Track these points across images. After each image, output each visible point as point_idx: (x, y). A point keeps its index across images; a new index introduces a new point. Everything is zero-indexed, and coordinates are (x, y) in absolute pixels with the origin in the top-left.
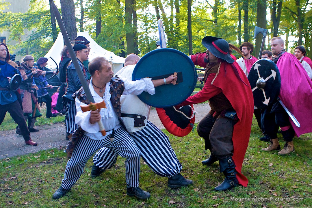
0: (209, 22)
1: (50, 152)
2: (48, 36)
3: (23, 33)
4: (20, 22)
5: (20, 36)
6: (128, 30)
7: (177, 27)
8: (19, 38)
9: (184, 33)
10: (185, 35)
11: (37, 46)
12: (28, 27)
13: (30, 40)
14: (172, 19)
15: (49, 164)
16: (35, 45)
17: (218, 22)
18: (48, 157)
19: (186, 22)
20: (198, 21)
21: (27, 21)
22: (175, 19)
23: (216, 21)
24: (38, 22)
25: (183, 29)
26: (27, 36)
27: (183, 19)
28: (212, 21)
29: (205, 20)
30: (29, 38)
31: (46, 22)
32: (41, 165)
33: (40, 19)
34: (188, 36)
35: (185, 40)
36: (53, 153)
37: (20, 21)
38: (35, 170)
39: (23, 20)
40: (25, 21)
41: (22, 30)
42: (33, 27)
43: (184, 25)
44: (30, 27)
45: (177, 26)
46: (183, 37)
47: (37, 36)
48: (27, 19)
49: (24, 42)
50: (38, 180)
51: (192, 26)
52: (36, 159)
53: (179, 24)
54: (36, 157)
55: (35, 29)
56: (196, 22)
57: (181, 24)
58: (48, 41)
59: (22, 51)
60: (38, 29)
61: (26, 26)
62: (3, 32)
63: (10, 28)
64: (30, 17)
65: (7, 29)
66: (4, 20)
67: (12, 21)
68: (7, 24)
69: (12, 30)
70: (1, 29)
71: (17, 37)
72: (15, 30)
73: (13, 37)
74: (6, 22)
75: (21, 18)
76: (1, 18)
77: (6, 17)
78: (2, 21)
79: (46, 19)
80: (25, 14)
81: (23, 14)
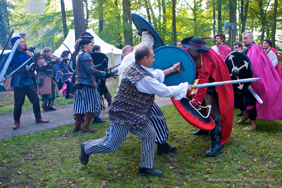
0: (189, 20)
1: (67, 127)
2: (60, 33)
3: (40, 30)
4: (37, 22)
5: (37, 33)
6: (125, 27)
7: (164, 25)
8: (37, 35)
9: (169, 30)
10: (171, 31)
11: (51, 40)
12: (43, 26)
13: (46, 36)
14: (160, 19)
15: (67, 137)
16: (50, 40)
17: (197, 21)
18: (66, 131)
19: (171, 20)
20: (181, 20)
21: (43, 21)
22: (162, 18)
23: (195, 20)
24: (52, 22)
25: (169, 25)
26: (43, 33)
27: (169, 18)
28: (192, 20)
29: (186, 19)
30: (45, 34)
31: (58, 21)
32: (61, 138)
33: (53, 19)
34: (173, 32)
35: (171, 35)
36: (70, 128)
38: (56, 142)
39: (40, 20)
40: (41, 21)
41: (39, 28)
42: (48, 26)
43: (169, 23)
44: (45, 26)
45: (164, 23)
46: (169, 32)
47: (51, 33)
48: (43, 19)
49: (41, 38)
50: (59, 151)
51: (177, 23)
52: (56, 133)
53: (165, 22)
54: (55, 131)
55: (49, 27)
56: (179, 20)
57: (167, 22)
58: (60, 37)
59: (39, 45)
60: (52, 27)
62: (23, 30)
63: (29, 26)
64: (45, 18)
65: (27, 28)
66: (25, 20)
67: (31, 21)
68: (27, 23)
69: (30, 28)
70: (22, 27)
71: (35, 33)
72: (33, 28)
73: (32, 33)
74: (26, 21)
75: (38, 18)
76: (22, 18)
77: (26, 18)
78: (23, 20)
79: (58, 19)
80: (41, 15)
81: (39, 15)
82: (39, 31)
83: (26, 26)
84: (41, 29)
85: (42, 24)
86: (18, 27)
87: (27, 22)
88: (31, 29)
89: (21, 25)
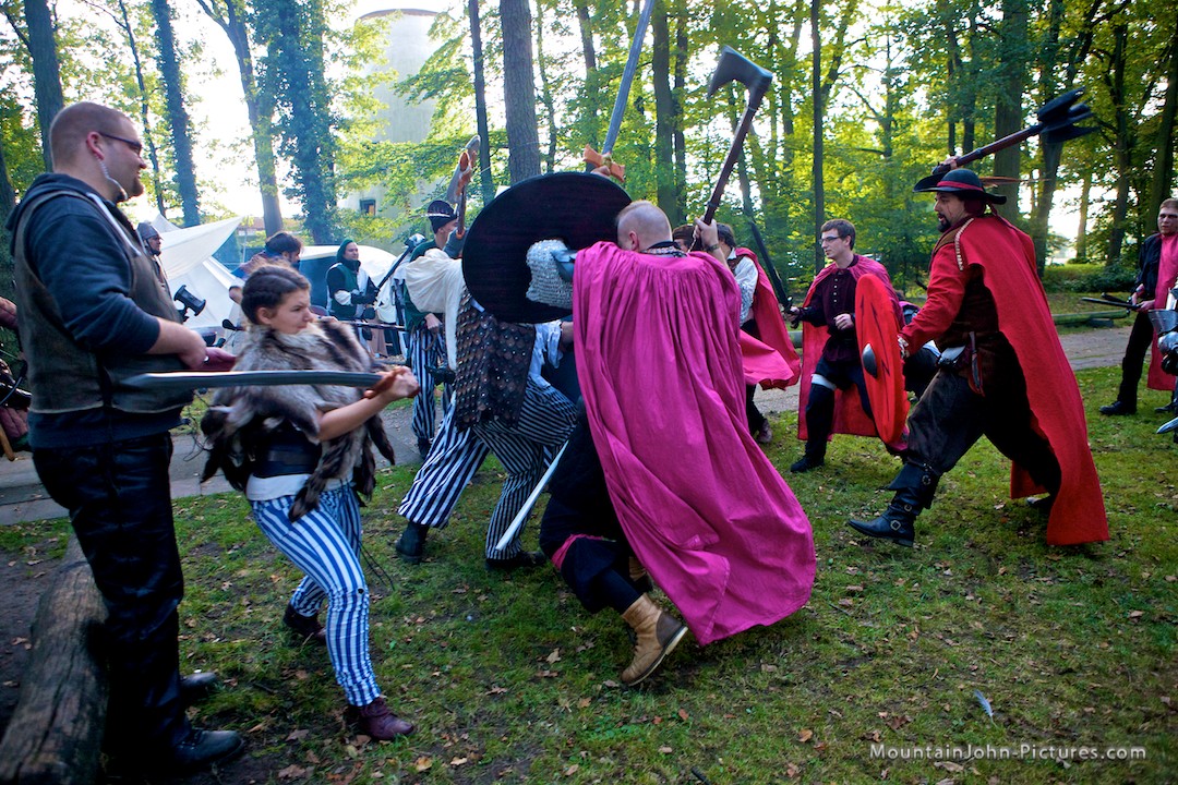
0: (870, 154)
4: (408, 165)
5: (407, 197)
6: (661, 178)
7: (787, 170)
8: (406, 202)
9: (803, 185)
10: (806, 189)
12: (426, 176)
14: (773, 151)
17: (895, 155)
19: (811, 156)
20: (839, 154)
21: (426, 162)
22: (780, 150)
23: (888, 153)
24: (451, 164)
25: (802, 173)
26: (423, 197)
27: (802, 149)
28: (879, 153)
29: (859, 150)
34: (813, 192)
35: (807, 202)
37: (410, 162)
39: (416, 159)
40: (420, 162)
41: (413, 183)
42: (438, 176)
43: (803, 165)
44: (431, 176)
45: (785, 166)
46: (801, 193)
48: (425, 157)
51: (825, 165)
53: (790, 161)
55: (442, 179)
56: (835, 155)
57: (797, 161)
62: (370, 189)
64: (431, 153)
65: (379, 182)
66: (375, 160)
67: (391, 162)
68: (380, 170)
70: (366, 181)
71: (400, 198)
72: (396, 184)
73: (392, 198)
74: (378, 164)
75: (410, 155)
76: (367, 155)
77: (378, 154)
78: (369, 162)
80: (421, 146)
81: (415, 145)
82: (413, 192)
83: (378, 179)
84: (417, 187)
85: (422, 172)
86: (355, 181)
87: (383, 165)
88: (391, 185)
89: (365, 175)
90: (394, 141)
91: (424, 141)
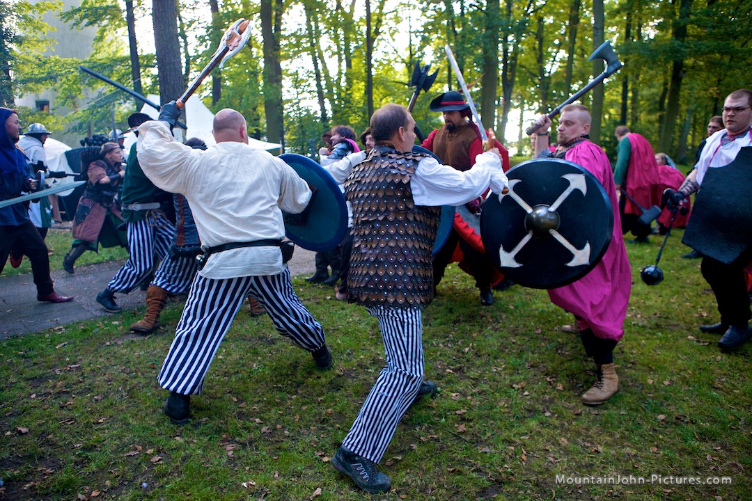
2: (128, 101)
4: (75, 76)
5: (75, 100)
8: (74, 104)
11: (108, 117)
12: (90, 85)
13: (94, 107)
16: (104, 117)
19: (363, 83)
22: (344, 78)
25: (358, 94)
26: (88, 101)
27: (358, 78)
29: (392, 82)
30: (93, 103)
31: (123, 76)
37: (75, 73)
41: (79, 90)
42: (99, 86)
43: (359, 89)
45: (347, 90)
49: (84, 111)
53: (351, 87)
55: (103, 88)
57: (355, 87)
58: (126, 111)
59: (81, 126)
60: (109, 89)
61: (87, 82)
63: (57, 85)
65: (51, 87)
66: (46, 70)
67: (59, 73)
68: (52, 77)
69: (60, 88)
70: (40, 85)
71: (69, 101)
72: (66, 89)
73: (62, 100)
74: (49, 73)
75: (76, 69)
76: (39, 66)
77: (48, 65)
78: (41, 71)
79: (123, 71)
80: (85, 62)
81: (80, 61)
82: (79, 97)
83: (49, 85)
84: (83, 93)
86: (30, 85)
87: (53, 75)
88: (60, 90)
89: (39, 81)
90: (63, 56)
91: (88, 59)
